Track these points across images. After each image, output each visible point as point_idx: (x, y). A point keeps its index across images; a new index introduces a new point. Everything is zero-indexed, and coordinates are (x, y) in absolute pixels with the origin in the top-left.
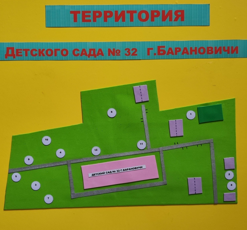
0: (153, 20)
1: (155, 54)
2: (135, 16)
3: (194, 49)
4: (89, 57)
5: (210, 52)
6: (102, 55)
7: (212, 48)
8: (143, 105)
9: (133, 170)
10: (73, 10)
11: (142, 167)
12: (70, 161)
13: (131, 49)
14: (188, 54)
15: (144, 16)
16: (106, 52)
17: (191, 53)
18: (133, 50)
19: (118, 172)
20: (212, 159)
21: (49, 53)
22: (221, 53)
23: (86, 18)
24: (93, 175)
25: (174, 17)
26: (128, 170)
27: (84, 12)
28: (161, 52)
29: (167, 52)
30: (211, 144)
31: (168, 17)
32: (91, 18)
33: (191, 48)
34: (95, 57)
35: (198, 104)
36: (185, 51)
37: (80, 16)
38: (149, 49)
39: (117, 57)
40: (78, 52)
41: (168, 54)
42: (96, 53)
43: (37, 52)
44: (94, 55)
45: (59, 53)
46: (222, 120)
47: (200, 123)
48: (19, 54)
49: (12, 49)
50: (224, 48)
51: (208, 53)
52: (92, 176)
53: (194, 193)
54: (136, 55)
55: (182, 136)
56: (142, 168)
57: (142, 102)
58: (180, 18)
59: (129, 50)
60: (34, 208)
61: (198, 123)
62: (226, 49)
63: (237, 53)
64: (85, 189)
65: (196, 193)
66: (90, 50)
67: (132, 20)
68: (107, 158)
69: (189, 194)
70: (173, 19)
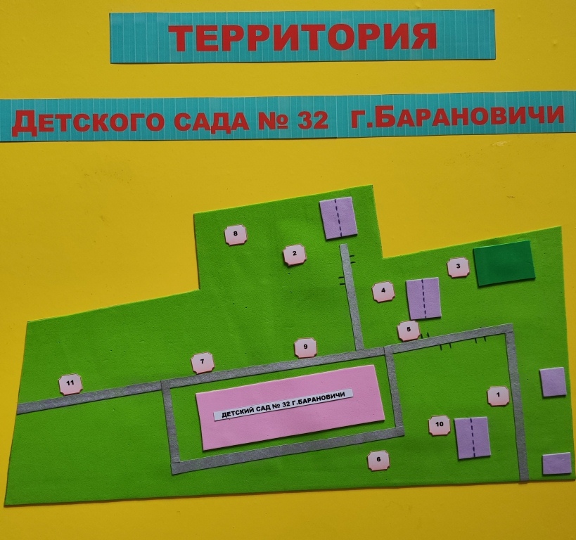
0: (363, 46)
1: (370, 125)
2: (322, 36)
3: (460, 112)
4: (213, 132)
5: (499, 119)
6: (245, 126)
7: (503, 110)
8: (343, 245)
9: (322, 401)
10: (176, 24)
11: (344, 393)
12: (169, 382)
13: (313, 113)
14: (447, 123)
15: (342, 37)
16: (253, 121)
17: (455, 123)
18: (317, 114)
19: (286, 407)
20: (511, 372)
21: (119, 123)
22: (523, 121)
23: (207, 43)
24: (226, 415)
25: (412, 38)
26: (311, 402)
27: (201, 29)
28: (385, 120)
29: (397, 121)
30: (508, 335)
31: (399, 40)
32: (219, 42)
33: (454, 111)
34: (229, 132)
35: (474, 242)
36: (441, 117)
37: (191, 38)
38: (355, 114)
39: (281, 133)
40: (188, 121)
41: (400, 124)
42: (231, 122)
43: (90, 122)
44: (227, 128)
45: (141, 122)
46: (533, 279)
47: (480, 287)
48: (47, 126)
49: (30, 114)
50: (531, 109)
51: (494, 122)
52: (223, 417)
53: (472, 456)
54: (326, 127)
55: (439, 318)
56: (343, 397)
57: (342, 238)
58: (426, 42)
59: (308, 115)
60: (80, 500)
61: (476, 285)
62: (536, 111)
63: (561, 120)
64: (205, 449)
65: (476, 456)
66: (217, 116)
67: (314, 45)
68: (258, 372)
69: (460, 458)
70: (411, 44)
